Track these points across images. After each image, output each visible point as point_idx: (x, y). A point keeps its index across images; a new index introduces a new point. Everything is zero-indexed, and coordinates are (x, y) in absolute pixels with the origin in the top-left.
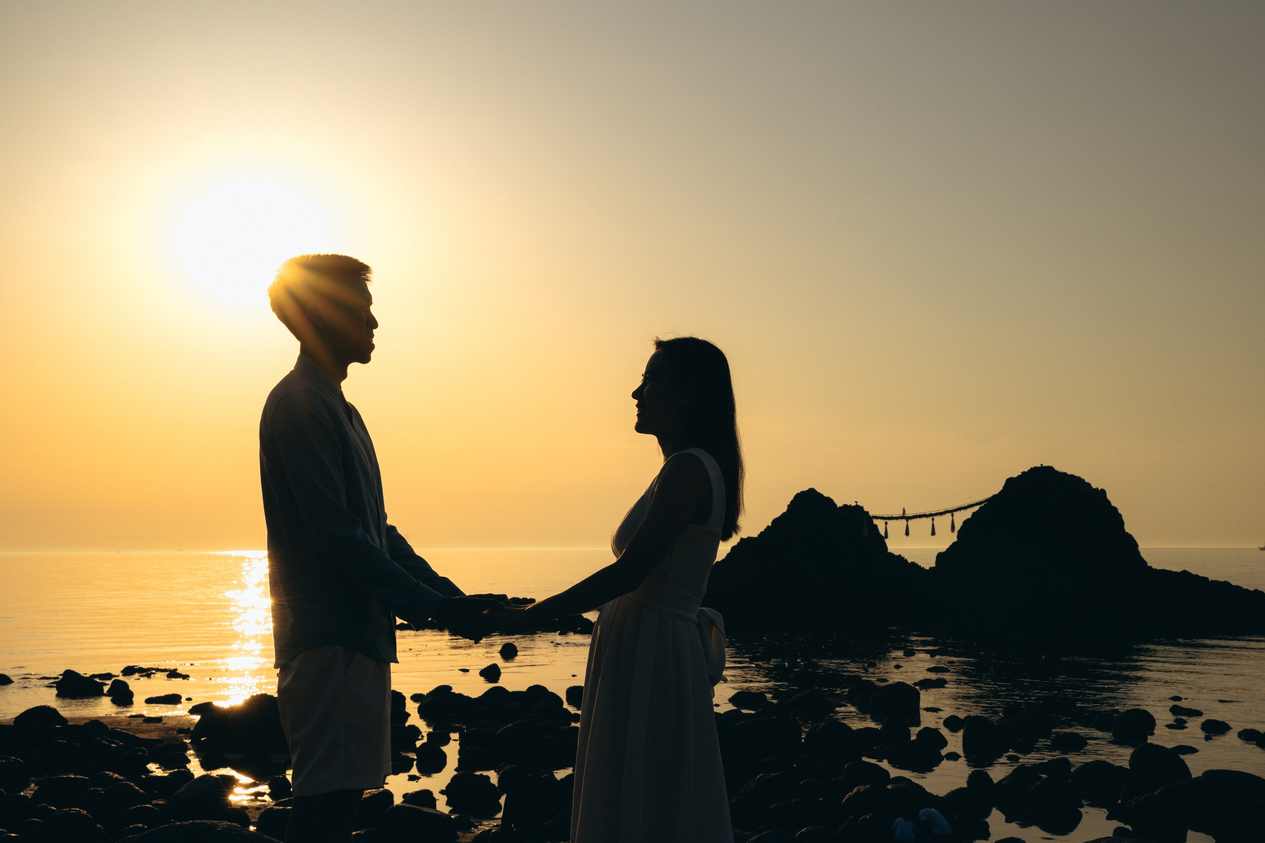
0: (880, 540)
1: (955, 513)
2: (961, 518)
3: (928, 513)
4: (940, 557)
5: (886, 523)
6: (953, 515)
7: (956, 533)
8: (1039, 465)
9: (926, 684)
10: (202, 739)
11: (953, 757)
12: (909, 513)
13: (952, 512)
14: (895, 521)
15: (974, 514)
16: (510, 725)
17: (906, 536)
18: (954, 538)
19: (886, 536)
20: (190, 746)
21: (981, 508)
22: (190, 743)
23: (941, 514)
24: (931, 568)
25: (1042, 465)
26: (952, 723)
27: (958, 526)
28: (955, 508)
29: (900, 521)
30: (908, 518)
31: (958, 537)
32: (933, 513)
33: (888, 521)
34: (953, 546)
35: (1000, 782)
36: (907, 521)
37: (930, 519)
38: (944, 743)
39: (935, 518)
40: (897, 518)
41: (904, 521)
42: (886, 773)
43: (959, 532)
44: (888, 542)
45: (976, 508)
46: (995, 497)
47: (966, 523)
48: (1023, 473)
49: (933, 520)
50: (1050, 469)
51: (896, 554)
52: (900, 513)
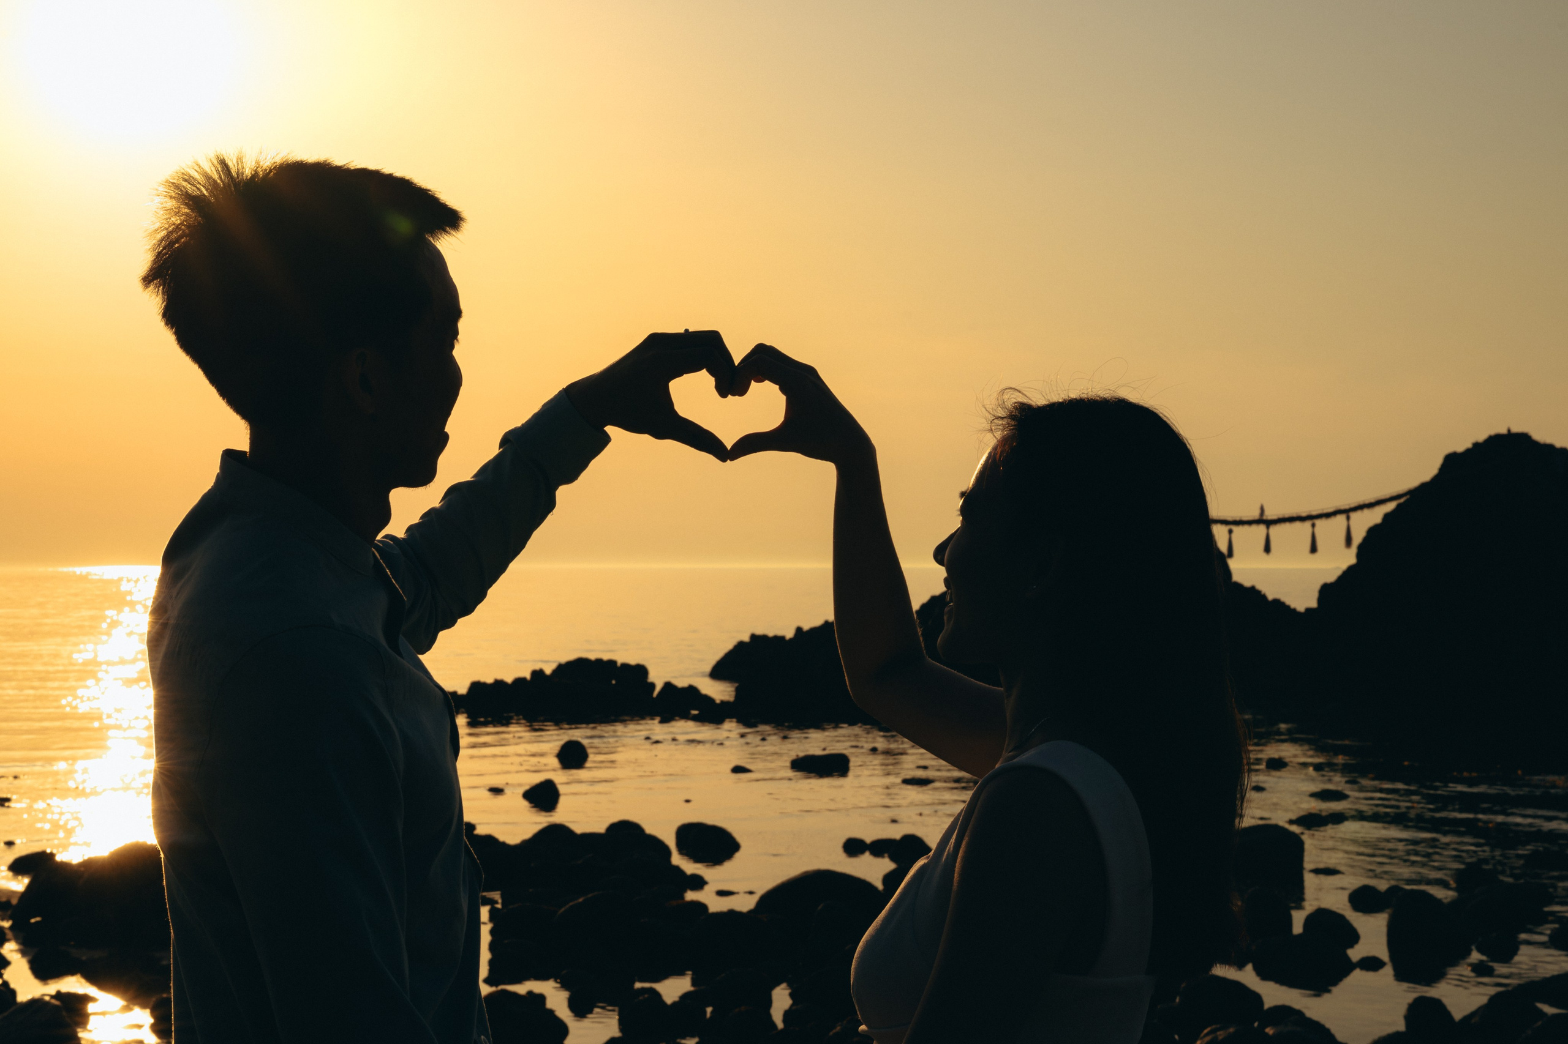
0: (1220, 561)
1: (1353, 515)
2: (1363, 523)
3: (1304, 514)
4: (1326, 591)
5: (1230, 532)
6: (1348, 518)
7: (1354, 550)
8: (1504, 431)
9: (1311, 821)
10: (33, 921)
11: (1371, 964)
12: (1270, 514)
13: (1347, 512)
14: (1246, 528)
15: (1387, 517)
16: (581, 900)
17: (1264, 555)
18: (1349, 558)
19: (1230, 553)
20: (9, 934)
21: (1399, 506)
22: (11, 928)
23: (1327, 515)
24: (1308, 610)
25: (1509, 431)
26: (1364, 900)
27: (1358, 537)
28: (1353, 506)
29: (1254, 527)
30: (1269, 523)
31: (1359, 555)
32: (1314, 513)
33: (1234, 528)
34: (1350, 571)
35: (1467, 1019)
36: (1268, 528)
37: (1308, 524)
38: (1353, 937)
39: (1318, 522)
40: (1250, 523)
41: (1262, 528)
42: (1257, 998)
43: (1360, 547)
44: (1233, 564)
45: (1391, 506)
46: (1424, 486)
47: (1373, 531)
48: (1476, 445)
49: (1313, 525)
50: (1524, 438)
51: (1247, 584)
52: (1255, 514)
